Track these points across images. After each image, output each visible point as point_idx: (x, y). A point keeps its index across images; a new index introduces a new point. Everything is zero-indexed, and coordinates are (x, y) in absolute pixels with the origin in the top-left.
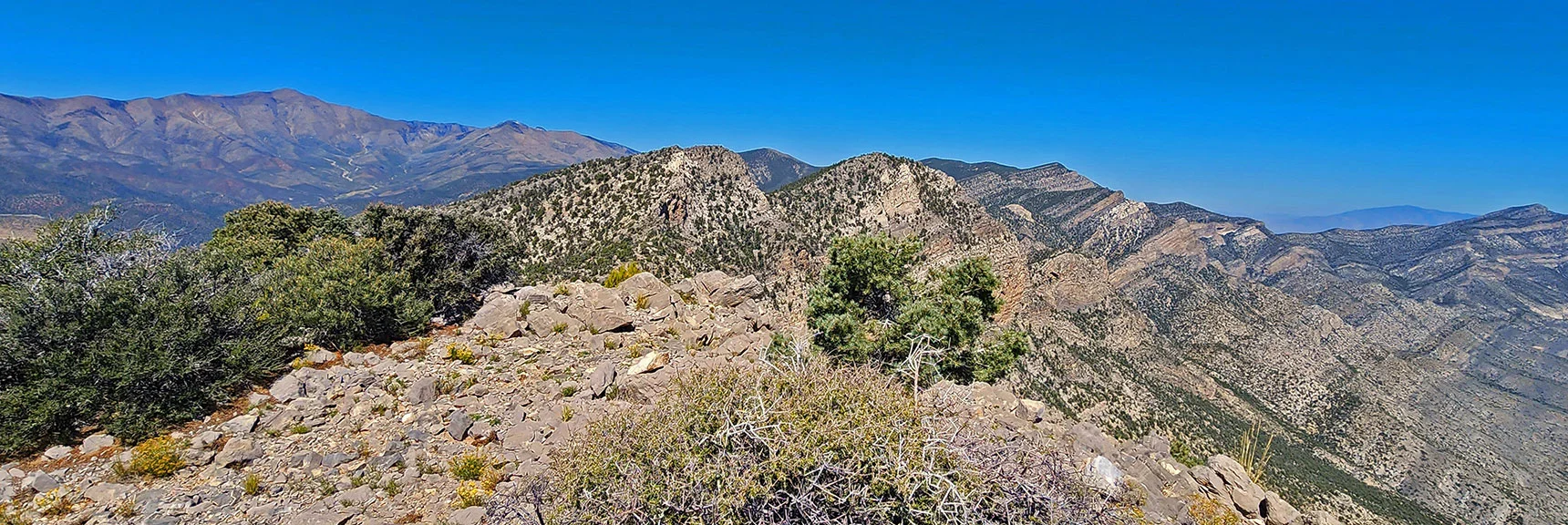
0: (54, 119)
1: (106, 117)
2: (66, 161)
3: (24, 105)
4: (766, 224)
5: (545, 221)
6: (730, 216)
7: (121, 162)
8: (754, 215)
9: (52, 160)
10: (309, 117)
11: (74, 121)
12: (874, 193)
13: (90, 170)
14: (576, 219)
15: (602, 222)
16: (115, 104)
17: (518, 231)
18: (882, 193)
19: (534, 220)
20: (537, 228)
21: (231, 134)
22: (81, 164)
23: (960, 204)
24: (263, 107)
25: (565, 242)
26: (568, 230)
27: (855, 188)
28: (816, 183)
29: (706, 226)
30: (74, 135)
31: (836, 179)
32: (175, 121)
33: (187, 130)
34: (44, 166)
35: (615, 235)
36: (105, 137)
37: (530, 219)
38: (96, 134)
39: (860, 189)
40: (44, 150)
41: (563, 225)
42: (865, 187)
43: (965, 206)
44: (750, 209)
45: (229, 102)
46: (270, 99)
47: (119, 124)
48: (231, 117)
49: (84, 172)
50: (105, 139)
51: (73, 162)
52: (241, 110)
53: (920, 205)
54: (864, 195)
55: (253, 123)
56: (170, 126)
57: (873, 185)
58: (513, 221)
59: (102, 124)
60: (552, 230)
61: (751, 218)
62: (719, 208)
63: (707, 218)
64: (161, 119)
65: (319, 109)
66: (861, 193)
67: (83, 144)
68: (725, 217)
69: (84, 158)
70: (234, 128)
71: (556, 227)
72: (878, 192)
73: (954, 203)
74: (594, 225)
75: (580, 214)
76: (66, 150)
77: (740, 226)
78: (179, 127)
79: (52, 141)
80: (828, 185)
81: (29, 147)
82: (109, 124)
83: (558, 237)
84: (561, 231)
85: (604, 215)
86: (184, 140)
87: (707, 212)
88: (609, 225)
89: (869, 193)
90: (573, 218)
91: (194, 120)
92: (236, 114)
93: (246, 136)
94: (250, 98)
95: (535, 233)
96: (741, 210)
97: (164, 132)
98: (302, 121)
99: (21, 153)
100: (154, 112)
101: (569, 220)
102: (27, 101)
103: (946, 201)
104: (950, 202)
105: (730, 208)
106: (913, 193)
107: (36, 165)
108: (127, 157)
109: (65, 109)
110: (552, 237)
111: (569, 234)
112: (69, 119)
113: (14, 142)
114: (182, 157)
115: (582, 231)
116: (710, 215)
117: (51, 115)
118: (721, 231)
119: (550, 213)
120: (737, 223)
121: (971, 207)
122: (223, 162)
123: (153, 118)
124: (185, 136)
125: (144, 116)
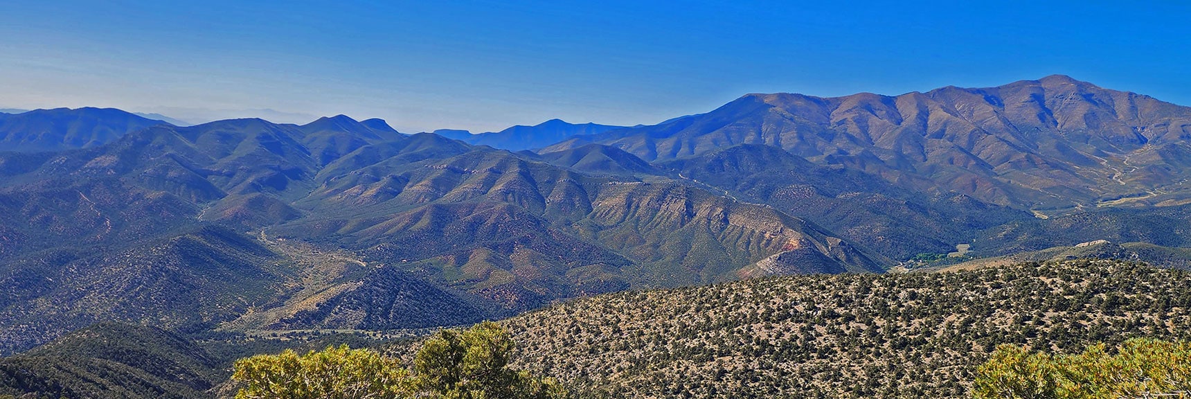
0: (836, 116)
1: (877, 113)
3: (815, 104)
7: (883, 157)
11: (850, 117)
13: (855, 164)
16: (886, 100)
21: (989, 127)
24: (1025, 98)
30: (848, 131)
32: (936, 116)
33: (946, 125)
36: (872, 132)
38: (864, 130)
45: (991, 94)
46: (1035, 89)
47: (888, 120)
48: (991, 110)
49: (850, 165)
50: (872, 135)
52: (1005, 101)
55: (1014, 115)
56: (931, 120)
59: (872, 121)
64: (924, 115)
65: (1094, 98)
67: (855, 140)
69: (853, 152)
70: (994, 121)
76: (840, 144)
78: (939, 121)
79: (832, 137)
82: (878, 120)
86: (941, 135)
91: (955, 114)
92: (996, 106)
93: (1004, 130)
94: (1015, 89)
97: (925, 127)
100: (918, 107)
102: (818, 101)
108: (886, 152)
112: (845, 117)
114: (936, 153)
117: (833, 113)
122: (975, 158)
124: (944, 131)
125: (909, 113)
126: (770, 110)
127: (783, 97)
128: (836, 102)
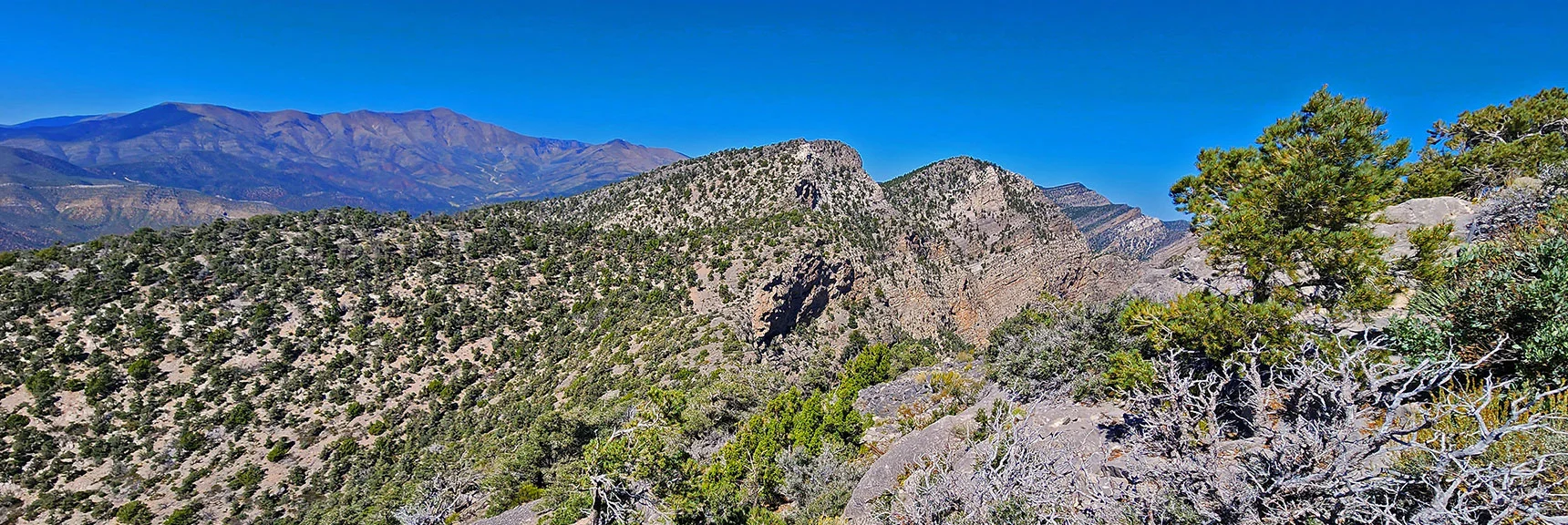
0: (269, 129)
1: (308, 127)
2: (281, 163)
3: (245, 117)
4: (882, 212)
5: (693, 201)
6: (850, 203)
7: (323, 164)
8: (870, 203)
9: (271, 161)
10: (462, 133)
11: (284, 130)
12: (963, 192)
13: (300, 170)
14: (720, 200)
15: (743, 203)
16: (313, 117)
17: (670, 208)
18: (970, 191)
19: (683, 200)
20: (686, 207)
21: (402, 143)
22: (292, 165)
23: (1038, 204)
24: (425, 123)
25: (712, 219)
26: (714, 209)
27: (946, 186)
28: (912, 181)
29: (832, 210)
30: (285, 141)
31: (928, 179)
32: (359, 133)
33: (369, 140)
34: (266, 165)
35: (757, 214)
36: (308, 143)
37: (680, 199)
38: (301, 141)
39: (950, 188)
40: (264, 152)
41: (709, 204)
42: (954, 186)
43: (1043, 206)
44: (867, 197)
45: (398, 119)
46: (431, 118)
47: (318, 134)
48: (401, 130)
49: (296, 171)
50: (309, 145)
51: (285, 163)
52: (409, 124)
53: (1004, 203)
54: (954, 192)
55: (418, 136)
56: (356, 136)
57: (962, 184)
58: (664, 200)
59: (305, 134)
60: (699, 209)
61: (868, 205)
62: (840, 195)
63: (831, 204)
64: (349, 131)
65: (468, 126)
66: (951, 191)
67: (293, 149)
68: (846, 204)
69: (295, 160)
70: (405, 139)
71: (703, 206)
72: (967, 190)
73: (1033, 203)
74: (736, 205)
75: (723, 196)
76: (281, 153)
77: (860, 212)
78: (363, 137)
79: (271, 147)
80: (922, 183)
81: (253, 150)
82: (310, 134)
83: (706, 214)
84: (708, 209)
85: (744, 196)
86: (367, 148)
87: (831, 199)
88: (749, 206)
89: (958, 191)
90: (717, 198)
91: (374, 132)
92: (405, 127)
93: (414, 146)
94: (415, 115)
95: (685, 211)
96: (859, 198)
97: (352, 141)
98: (456, 137)
99: (248, 155)
100: (343, 124)
101: (714, 200)
102: (246, 114)
103: (1026, 201)
104: (1029, 202)
105: (849, 196)
106: (999, 191)
107: (261, 164)
108: (325, 160)
109: (275, 121)
110: (700, 214)
111: (715, 212)
112: (280, 129)
113: (241, 146)
114: (368, 161)
115: (726, 210)
116: (833, 201)
117: (265, 125)
118: (845, 216)
119: (696, 194)
120: (857, 210)
121: (1048, 207)
123: (342, 130)
124: (368, 145)
125: (336, 128)
126: (201, 119)
127: (208, 107)
128: (267, 116)
